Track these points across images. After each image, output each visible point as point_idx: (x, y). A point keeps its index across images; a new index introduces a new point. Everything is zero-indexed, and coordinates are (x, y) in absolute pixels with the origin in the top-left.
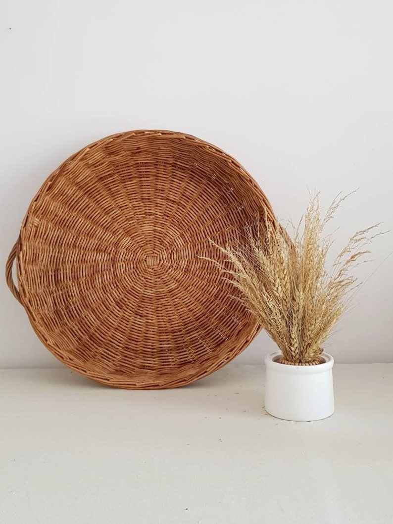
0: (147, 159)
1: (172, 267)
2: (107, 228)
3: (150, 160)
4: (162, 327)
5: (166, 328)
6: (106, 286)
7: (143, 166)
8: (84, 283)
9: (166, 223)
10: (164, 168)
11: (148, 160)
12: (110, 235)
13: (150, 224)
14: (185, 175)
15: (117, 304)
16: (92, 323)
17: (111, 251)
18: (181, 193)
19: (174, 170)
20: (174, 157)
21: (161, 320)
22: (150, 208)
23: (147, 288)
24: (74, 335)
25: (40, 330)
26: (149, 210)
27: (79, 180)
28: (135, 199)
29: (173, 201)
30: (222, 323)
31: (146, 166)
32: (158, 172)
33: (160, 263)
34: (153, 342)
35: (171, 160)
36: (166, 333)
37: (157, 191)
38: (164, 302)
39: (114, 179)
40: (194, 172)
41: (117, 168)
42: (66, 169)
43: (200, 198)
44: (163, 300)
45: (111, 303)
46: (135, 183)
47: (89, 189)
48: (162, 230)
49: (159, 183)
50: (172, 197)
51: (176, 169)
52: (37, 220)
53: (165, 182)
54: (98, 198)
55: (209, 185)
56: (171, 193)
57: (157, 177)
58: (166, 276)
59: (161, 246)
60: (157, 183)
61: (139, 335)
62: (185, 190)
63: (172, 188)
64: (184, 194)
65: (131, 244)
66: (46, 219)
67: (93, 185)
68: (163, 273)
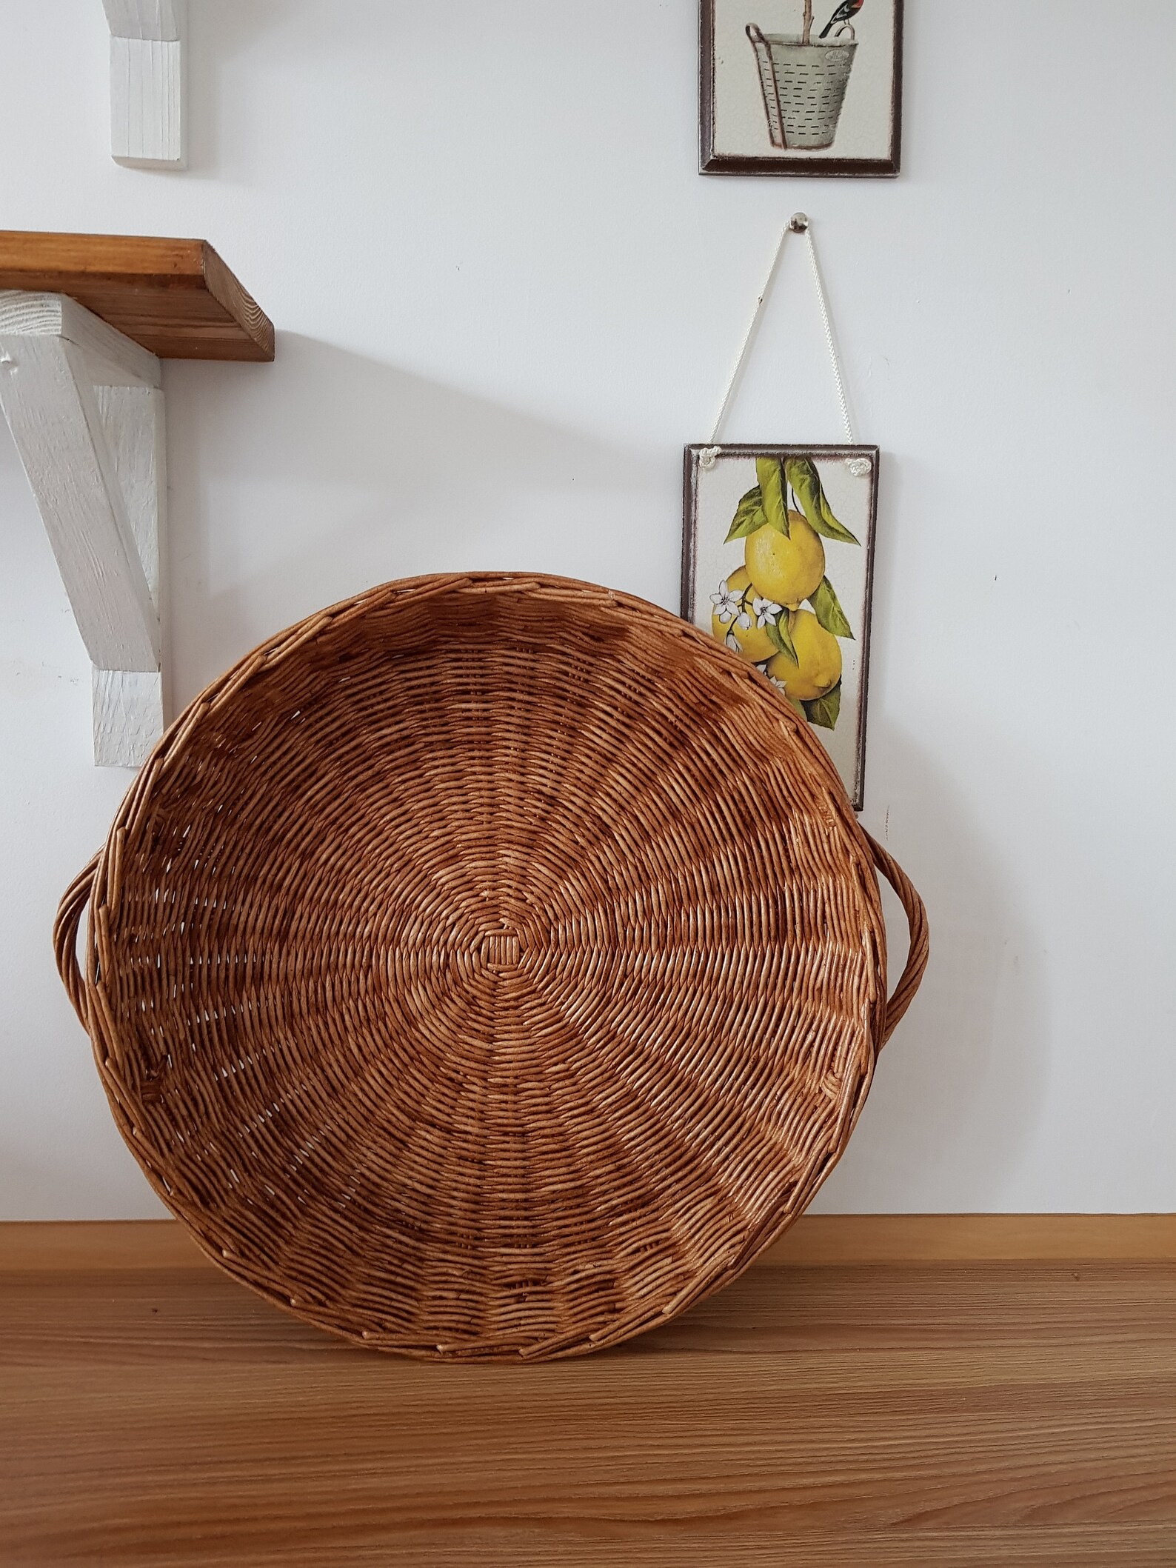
0: (504, 1259)
1: (444, 929)
2: (631, 1052)
3: (496, 1254)
4: (481, 758)
5: (470, 754)
6: (637, 882)
7: (519, 1235)
8: (700, 893)
9: (458, 1060)
10: (454, 1228)
11: (503, 1255)
12: (624, 1031)
13: (503, 1058)
14: (393, 1203)
15: (606, 830)
16: (681, 781)
17: (621, 985)
18: (409, 1150)
19: (425, 1222)
20: (421, 1260)
21: (482, 777)
22: (503, 1105)
23: (519, 871)
24: (731, 750)
25: (817, 765)
26: (506, 1102)
27: (708, 1203)
28: (544, 1137)
29: (434, 1125)
30: (308, 761)
31: (511, 1236)
32: (474, 1216)
33: (481, 943)
34: (507, 719)
35: (431, 1250)
36: (471, 742)
37: (479, 1156)
38: (473, 828)
39: (606, 1202)
40: (366, 1210)
41: (596, 1233)
42: (737, 1248)
43: (351, 1133)
44: (475, 835)
45: (624, 833)
46: (546, 1185)
47: (680, 1174)
48: (469, 1040)
49: (472, 1181)
50: (434, 1137)
51: (418, 1224)
52: (829, 1093)
53: (454, 1185)
54: (654, 1144)
55: (322, 1170)
56: (437, 1149)
57: (477, 1200)
58: (464, 904)
59: (475, 992)
60: (478, 1182)
61: (547, 740)
62: (394, 1156)
63: (435, 1167)
64: (400, 1145)
65: (562, 1003)
66: (805, 1091)
67: (669, 1186)
68: (473, 912)
